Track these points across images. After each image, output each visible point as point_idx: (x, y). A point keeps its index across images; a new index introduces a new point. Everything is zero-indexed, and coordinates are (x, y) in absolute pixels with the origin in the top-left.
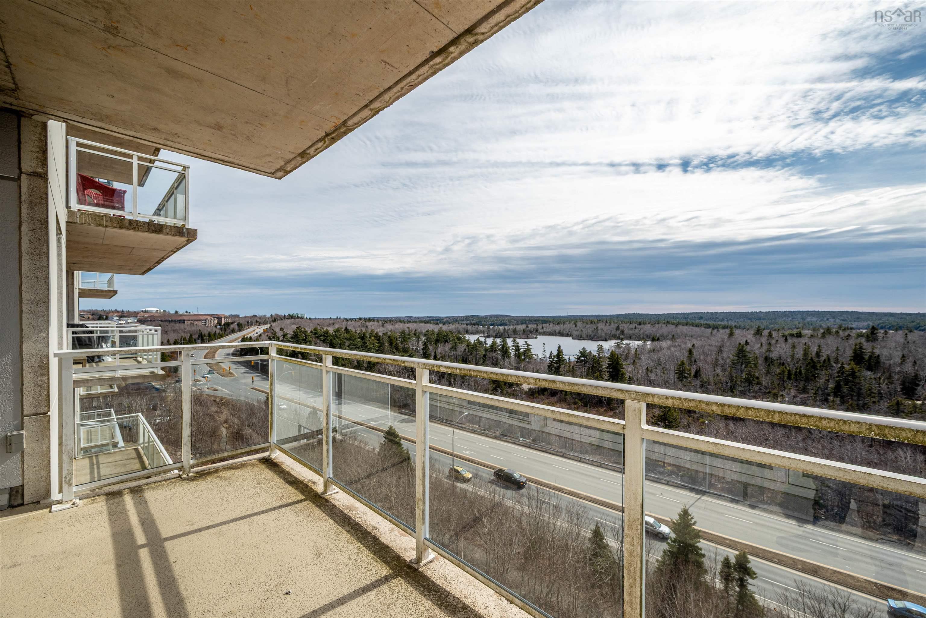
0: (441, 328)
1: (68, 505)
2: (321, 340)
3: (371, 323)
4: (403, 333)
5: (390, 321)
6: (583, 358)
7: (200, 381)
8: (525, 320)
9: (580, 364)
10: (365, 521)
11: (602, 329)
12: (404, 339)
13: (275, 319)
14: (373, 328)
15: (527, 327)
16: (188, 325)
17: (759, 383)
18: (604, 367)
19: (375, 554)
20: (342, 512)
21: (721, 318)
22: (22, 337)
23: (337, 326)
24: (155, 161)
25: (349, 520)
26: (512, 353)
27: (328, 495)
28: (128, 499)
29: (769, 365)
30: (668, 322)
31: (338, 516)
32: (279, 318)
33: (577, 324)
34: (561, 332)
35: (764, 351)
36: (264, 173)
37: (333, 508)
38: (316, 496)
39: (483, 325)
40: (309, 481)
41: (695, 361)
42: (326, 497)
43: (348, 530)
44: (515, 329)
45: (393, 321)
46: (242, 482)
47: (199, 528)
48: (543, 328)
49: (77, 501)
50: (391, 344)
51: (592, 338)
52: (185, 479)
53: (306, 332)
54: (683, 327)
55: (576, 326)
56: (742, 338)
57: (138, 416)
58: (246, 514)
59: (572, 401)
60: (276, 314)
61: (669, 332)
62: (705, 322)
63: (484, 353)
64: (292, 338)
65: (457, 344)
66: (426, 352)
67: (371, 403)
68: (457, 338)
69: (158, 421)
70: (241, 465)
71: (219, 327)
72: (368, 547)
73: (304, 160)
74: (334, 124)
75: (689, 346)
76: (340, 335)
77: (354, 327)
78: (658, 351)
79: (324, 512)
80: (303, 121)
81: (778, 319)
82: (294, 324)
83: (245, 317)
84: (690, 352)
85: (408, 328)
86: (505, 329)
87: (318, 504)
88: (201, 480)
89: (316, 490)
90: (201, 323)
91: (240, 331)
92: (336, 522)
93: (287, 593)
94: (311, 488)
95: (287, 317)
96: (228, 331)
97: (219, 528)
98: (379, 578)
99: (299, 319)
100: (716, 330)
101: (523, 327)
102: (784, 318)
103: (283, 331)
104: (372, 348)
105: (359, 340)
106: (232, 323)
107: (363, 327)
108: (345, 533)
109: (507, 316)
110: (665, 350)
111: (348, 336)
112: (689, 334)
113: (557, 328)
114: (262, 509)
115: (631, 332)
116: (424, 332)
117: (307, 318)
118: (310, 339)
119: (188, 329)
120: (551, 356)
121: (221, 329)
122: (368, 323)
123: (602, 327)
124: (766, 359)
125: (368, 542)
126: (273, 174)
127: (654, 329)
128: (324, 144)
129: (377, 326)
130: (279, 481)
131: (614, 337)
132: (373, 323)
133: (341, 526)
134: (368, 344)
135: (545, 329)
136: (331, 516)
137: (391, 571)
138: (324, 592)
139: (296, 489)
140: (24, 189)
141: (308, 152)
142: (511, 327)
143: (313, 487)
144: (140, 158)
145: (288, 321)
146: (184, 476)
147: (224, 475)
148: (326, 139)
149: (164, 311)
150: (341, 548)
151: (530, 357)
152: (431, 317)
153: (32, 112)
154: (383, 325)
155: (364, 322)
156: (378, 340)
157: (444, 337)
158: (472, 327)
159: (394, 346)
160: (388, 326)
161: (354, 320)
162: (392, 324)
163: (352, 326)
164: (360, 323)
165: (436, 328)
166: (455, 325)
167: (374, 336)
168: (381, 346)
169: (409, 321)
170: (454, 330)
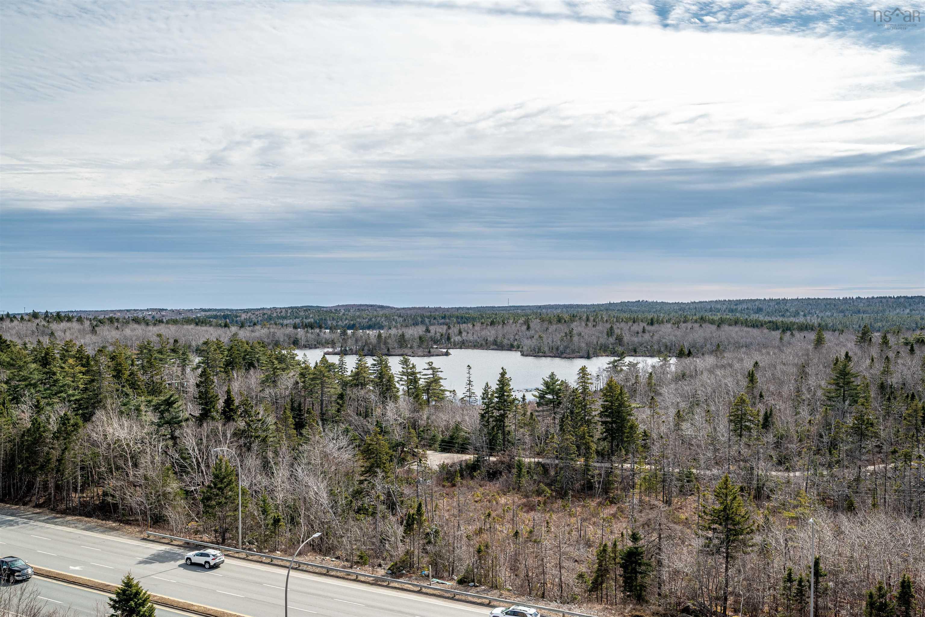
0: (235, 334)
3: (64, 325)
4: (145, 348)
5: (111, 320)
6: (550, 396)
8: (423, 317)
9: (545, 408)
11: (580, 334)
12: (149, 363)
14: (68, 337)
15: (428, 331)
17: (876, 435)
18: (594, 413)
21: (793, 309)
26: (401, 388)
29: (889, 399)
30: (702, 318)
33: (532, 325)
34: (499, 341)
35: (879, 373)
39: (330, 329)
41: (761, 396)
44: (403, 335)
45: (118, 320)
48: (460, 333)
50: (118, 374)
51: (562, 353)
54: (731, 328)
55: (528, 328)
56: (838, 348)
59: (534, 487)
61: (706, 339)
62: (767, 319)
63: (339, 390)
65: (279, 372)
66: (207, 392)
67: (69, 518)
68: (276, 358)
75: (748, 365)
77: (20, 335)
78: (691, 376)
81: (887, 313)
84: (751, 377)
85: (159, 336)
86: (380, 336)
100: (788, 333)
101: (420, 330)
102: (898, 311)
104: (69, 386)
105: (33, 366)
107: (43, 334)
109: (382, 307)
110: (705, 374)
112: (742, 341)
113: (490, 333)
115: (636, 339)
116: (195, 344)
120: (486, 392)
122: (54, 326)
123: (580, 329)
124: (882, 387)
127: (679, 333)
129: (79, 331)
131: (605, 351)
132: (69, 324)
134: (58, 376)
135: (464, 334)
142: (393, 331)
151: (440, 398)
152: (210, 310)
154: (93, 331)
155: (43, 323)
156: (83, 366)
157: (245, 355)
158: (307, 332)
159: (127, 380)
160: (106, 333)
161: (19, 317)
162: (117, 328)
163: (14, 332)
164: (35, 325)
165: (224, 335)
166: (269, 328)
167: (74, 357)
168: (93, 381)
169: (156, 320)
170: (266, 340)
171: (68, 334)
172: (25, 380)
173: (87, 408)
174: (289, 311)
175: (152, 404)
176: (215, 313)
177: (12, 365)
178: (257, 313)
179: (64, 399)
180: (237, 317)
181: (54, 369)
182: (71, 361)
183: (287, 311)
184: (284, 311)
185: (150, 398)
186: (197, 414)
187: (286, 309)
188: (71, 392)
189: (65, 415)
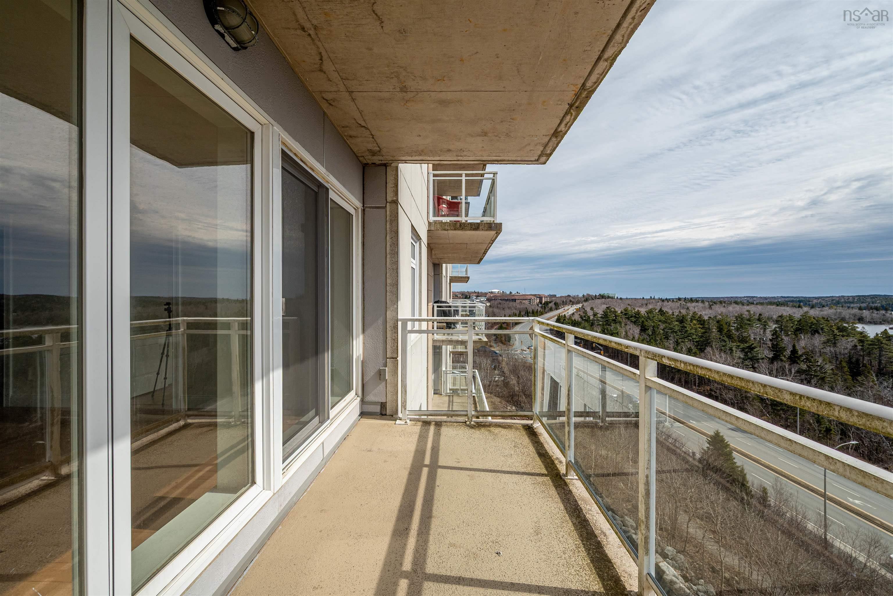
0: (807, 312)
1: (403, 423)
2: (632, 322)
3: (694, 304)
4: (740, 318)
5: (721, 302)
7: (525, 351)
10: (596, 521)
12: (741, 326)
13: (586, 298)
14: (696, 310)
16: (518, 304)
19: (592, 561)
20: (576, 501)
22: (386, 307)
23: (650, 307)
24: (484, 174)
25: (579, 512)
27: (569, 479)
28: (432, 428)
31: (570, 503)
32: (590, 298)
36: (530, 162)
37: (568, 493)
38: (557, 475)
40: (557, 458)
42: (566, 481)
43: (574, 522)
45: (725, 302)
46: (503, 441)
47: (461, 467)
49: (408, 421)
50: (720, 330)
52: (468, 426)
53: (616, 312)
57: (475, 371)
58: (496, 469)
60: (588, 294)
64: (601, 317)
65: (838, 338)
66: (777, 345)
68: (838, 328)
69: (497, 379)
70: (509, 426)
71: (540, 305)
72: (588, 550)
73: (559, 139)
74: (574, 92)
76: (654, 317)
77: (671, 308)
79: (558, 494)
80: (544, 102)
82: (604, 304)
83: (561, 297)
85: (748, 311)
87: (557, 484)
88: (477, 429)
89: (560, 469)
90: (527, 302)
91: (557, 309)
92: (566, 509)
93: (497, 553)
94: (556, 466)
95: (597, 297)
96: (547, 309)
97: (473, 472)
98: (587, 590)
99: (610, 299)
103: (593, 310)
104: (693, 334)
105: (677, 323)
106: (550, 302)
107: (683, 308)
108: (570, 524)
111: (663, 318)
114: (508, 469)
116: (775, 317)
117: (617, 298)
118: (620, 319)
119: (518, 306)
121: (542, 307)
122: (689, 305)
125: (590, 544)
126: (537, 160)
128: (571, 116)
129: (702, 307)
130: (531, 449)
132: (697, 304)
133: (569, 515)
134: (688, 329)
136: (563, 501)
137: (602, 589)
138: (528, 571)
139: (542, 462)
140: (388, 213)
141: (559, 130)
143: (558, 466)
144: (467, 175)
145: (599, 301)
146: (468, 423)
147: (493, 430)
148: (572, 111)
149: (503, 292)
150: (560, 537)
153: (390, 162)
154: (710, 307)
155: (684, 303)
156: (701, 325)
157: (812, 325)
158: (873, 312)
159: (726, 334)
160: (717, 309)
161: (672, 300)
162: (724, 307)
163: (669, 307)
164: (679, 304)
165: (797, 312)
166: (836, 309)
167: (697, 320)
168: (706, 332)
169: (749, 303)
170: (833, 317)
171: (696, 309)
172: (671, 329)
173: (702, 346)
174: (856, 298)
175: (740, 347)
176: (792, 299)
177: (666, 322)
178: (826, 299)
179: (691, 340)
180: (809, 301)
181: (686, 325)
182: (694, 322)
183: (854, 299)
184: (851, 298)
185: (739, 344)
186: (771, 356)
187: (853, 297)
188: (694, 337)
189: (690, 347)
